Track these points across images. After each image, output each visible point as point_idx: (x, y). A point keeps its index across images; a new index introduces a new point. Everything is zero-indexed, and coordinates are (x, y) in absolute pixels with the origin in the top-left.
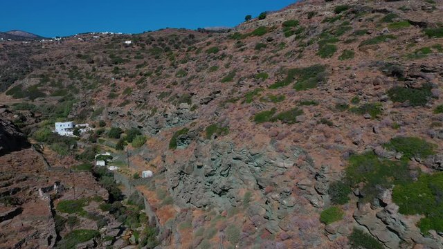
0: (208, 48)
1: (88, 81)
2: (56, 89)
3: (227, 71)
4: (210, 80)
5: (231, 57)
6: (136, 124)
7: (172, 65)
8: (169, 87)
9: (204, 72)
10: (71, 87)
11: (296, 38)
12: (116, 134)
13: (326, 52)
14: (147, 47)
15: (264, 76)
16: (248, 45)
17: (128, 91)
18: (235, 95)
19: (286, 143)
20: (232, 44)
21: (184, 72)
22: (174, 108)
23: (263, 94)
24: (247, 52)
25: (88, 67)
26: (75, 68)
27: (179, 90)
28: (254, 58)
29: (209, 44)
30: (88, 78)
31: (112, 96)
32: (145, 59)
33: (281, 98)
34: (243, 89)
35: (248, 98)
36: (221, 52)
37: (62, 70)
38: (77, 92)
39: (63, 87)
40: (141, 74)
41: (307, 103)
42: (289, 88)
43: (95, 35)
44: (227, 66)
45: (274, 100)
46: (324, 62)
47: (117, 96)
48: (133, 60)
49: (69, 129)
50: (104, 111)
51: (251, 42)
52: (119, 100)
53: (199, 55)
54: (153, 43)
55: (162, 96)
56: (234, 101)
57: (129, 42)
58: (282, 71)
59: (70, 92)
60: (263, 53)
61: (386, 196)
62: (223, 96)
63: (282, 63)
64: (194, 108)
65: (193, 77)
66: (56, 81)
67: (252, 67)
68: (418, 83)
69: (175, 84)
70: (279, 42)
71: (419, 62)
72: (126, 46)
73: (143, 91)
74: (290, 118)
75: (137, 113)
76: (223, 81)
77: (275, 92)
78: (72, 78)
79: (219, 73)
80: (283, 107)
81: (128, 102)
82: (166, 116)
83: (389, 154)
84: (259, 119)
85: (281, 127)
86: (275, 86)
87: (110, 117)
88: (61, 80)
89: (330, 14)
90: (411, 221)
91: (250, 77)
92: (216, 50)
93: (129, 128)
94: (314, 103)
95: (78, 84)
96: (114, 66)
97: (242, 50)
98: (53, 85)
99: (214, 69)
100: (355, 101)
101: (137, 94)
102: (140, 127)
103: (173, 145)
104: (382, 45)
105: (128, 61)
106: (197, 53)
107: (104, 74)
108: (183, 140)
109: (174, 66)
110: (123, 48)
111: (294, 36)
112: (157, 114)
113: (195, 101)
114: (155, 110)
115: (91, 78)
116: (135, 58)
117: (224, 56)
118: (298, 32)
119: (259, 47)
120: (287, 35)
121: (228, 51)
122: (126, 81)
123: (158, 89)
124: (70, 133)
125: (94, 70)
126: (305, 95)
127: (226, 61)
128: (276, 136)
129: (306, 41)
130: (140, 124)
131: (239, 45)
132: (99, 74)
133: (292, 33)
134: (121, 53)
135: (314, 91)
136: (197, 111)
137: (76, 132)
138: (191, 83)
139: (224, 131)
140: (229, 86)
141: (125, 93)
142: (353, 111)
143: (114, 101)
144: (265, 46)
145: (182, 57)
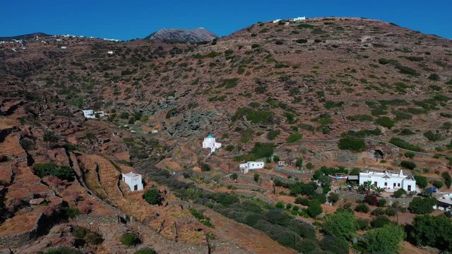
0: (180, 63)
1: (86, 83)
2: (61, 89)
3: (194, 78)
4: (184, 84)
5: (195, 70)
6: (138, 110)
7: (156, 73)
8: (158, 87)
9: (180, 79)
10: (72, 87)
11: (231, 61)
12: (125, 116)
13: (241, 72)
14: (127, 57)
15: (214, 82)
16: (205, 63)
17: (128, 90)
18: (200, 91)
19: (220, 108)
20: (196, 61)
21: (166, 79)
22: (164, 99)
23: (213, 91)
24: (205, 68)
25: (84, 73)
26: (73, 73)
27: (165, 89)
28: (209, 72)
29: (180, 60)
30: (85, 81)
31: (116, 93)
32: (127, 66)
33: (220, 92)
34: (203, 88)
35: (206, 92)
36: (189, 67)
37: (62, 75)
38: (79, 91)
39: (66, 88)
40: (134, 79)
41: (229, 94)
42: (223, 88)
43: (58, 38)
44: (194, 76)
45: (217, 93)
46: (239, 76)
47: (120, 93)
48: (118, 67)
49: (91, 115)
50: (114, 103)
51: (207, 61)
52: (122, 96)
53: (175, 67)
54: (131, 53)
55: (154, 93)
56: (199, 94)
57: (111, 52)
58: (221, 80)
59: (72, 92)
60: (214, 69)
61: (244, 117)
62: (193, 92)
63: (222, 76)
64: (177, 99)
65: (173, 82)
66: (60, 83)
67: (208, 76)
68: (263, 86)
69: (162, 85)
70: (222, 63)
71: (266, 79)
72: (110, 55)
73: (140, 90)
74: (222, 99)
75: (138, 103)
76: (192, 84)
77: (217, 90)
78: (72, 80)
79: (189, 80)
80: (220, 95)
81: (130, 97)
82: (159, 104)
83: (249, 107)
84: (210, 100)
85: (219, 102)
86: (217, 87)
87: (118, 107)
88: (63, 83)
89: (249, 48)
90: (249, 122)
91: (206, 83)
92: (185, 65)
93: (133, 113)
94: (232, 93)
95: (78, 85)
96: (105, 72)
97: (202, 66)
98: (57, 86)
99: (186, 77)
100: (245, 92)
101: (135, 92)
102: (141, 111)
103: (168, 117)
104: (261, 70)
105: (114, 68)
106: (173, 66)
107: (98, 78)
108: (173, 114)
109: (158, 74)
110: (107, 58)
111: (230, 60)
112: (153, 103)
113: (177, 95)
114: (151, 101)
115: (87, 81)
116: (119, 65)
117: (191, 69)
118: (232, 58)
119: (212, 65)
120: (227, 59)
121: (194, 66)
122: (123, 83)
123: (151, 89)
124: (94, 117)
125: (89, 75)
126: (229, 90)
127: (193, 72)
128: (217, 105)
129: (235, 64)
130: (142, 110)
131: (200, 62)
132: (93, 78)
133: (229, 58)
134: (107, 61)
135: (233, 89)
136: (178, 100)
137: (97, 116)
138: (173, 85)
139: (196, 105)
140: (195, 88)
141: (125, 91)
142: (244, 96)
143: (119, 97)
144: (215, 65)
145: (163, 68)
